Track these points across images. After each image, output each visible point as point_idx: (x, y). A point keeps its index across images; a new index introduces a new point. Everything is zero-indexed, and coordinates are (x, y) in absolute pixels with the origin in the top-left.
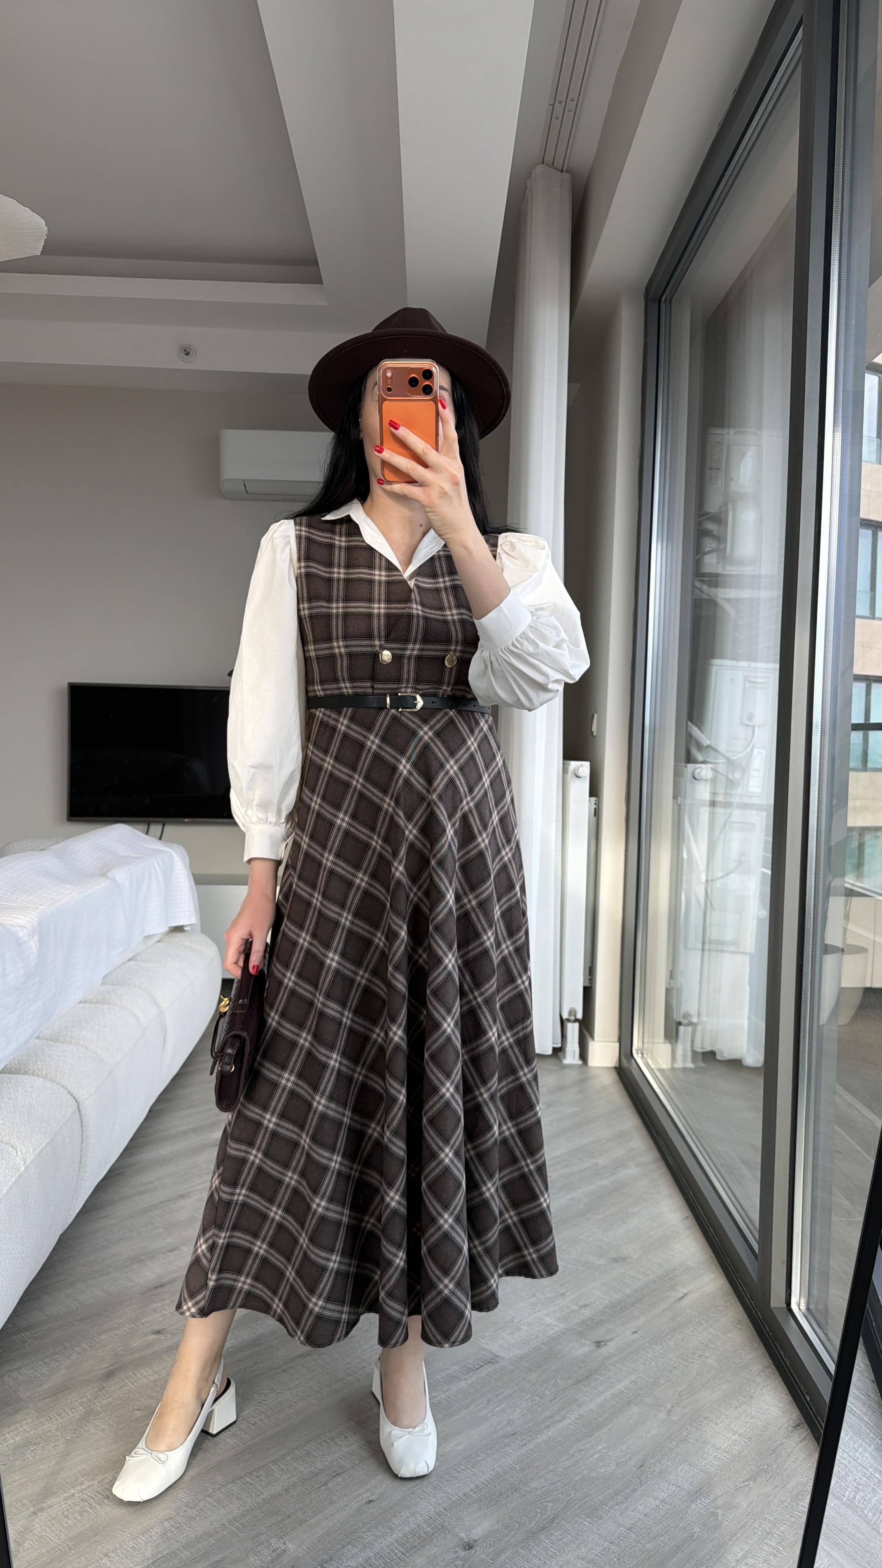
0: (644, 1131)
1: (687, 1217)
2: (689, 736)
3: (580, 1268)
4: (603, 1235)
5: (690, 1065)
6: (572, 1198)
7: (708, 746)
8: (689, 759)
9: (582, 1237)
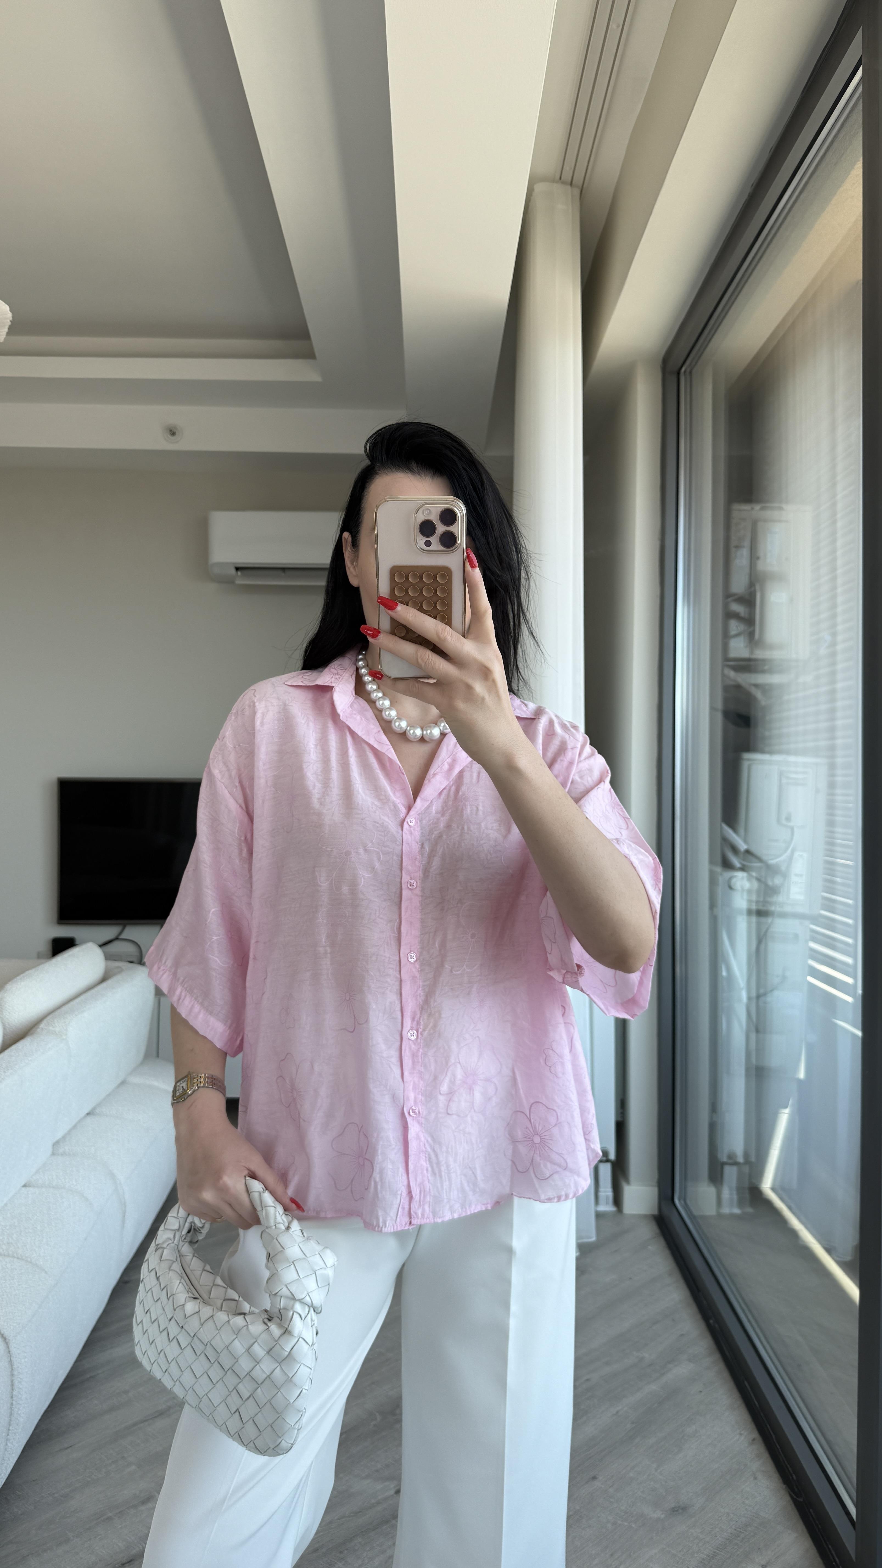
0: (694, 1308)
1: (754, 1440)
2: (725, 840)
3: (633, 1526)
4: (656, 1470)
5: (737, 1211)
6: (617, 1412)
7: (748, 852)
8: (727, 865)
9: (631, 1474)
